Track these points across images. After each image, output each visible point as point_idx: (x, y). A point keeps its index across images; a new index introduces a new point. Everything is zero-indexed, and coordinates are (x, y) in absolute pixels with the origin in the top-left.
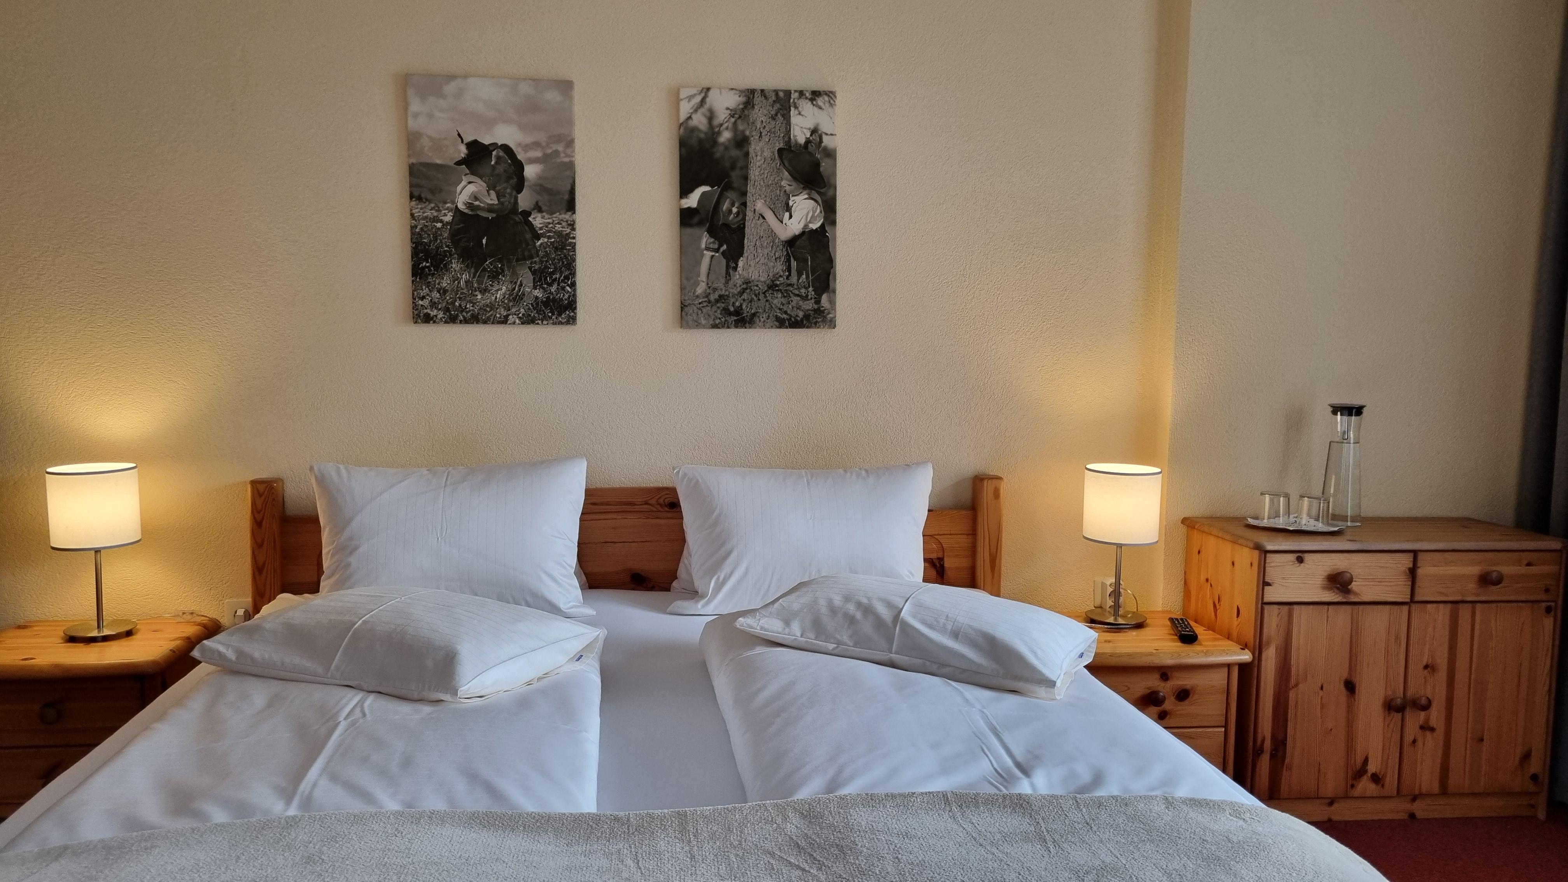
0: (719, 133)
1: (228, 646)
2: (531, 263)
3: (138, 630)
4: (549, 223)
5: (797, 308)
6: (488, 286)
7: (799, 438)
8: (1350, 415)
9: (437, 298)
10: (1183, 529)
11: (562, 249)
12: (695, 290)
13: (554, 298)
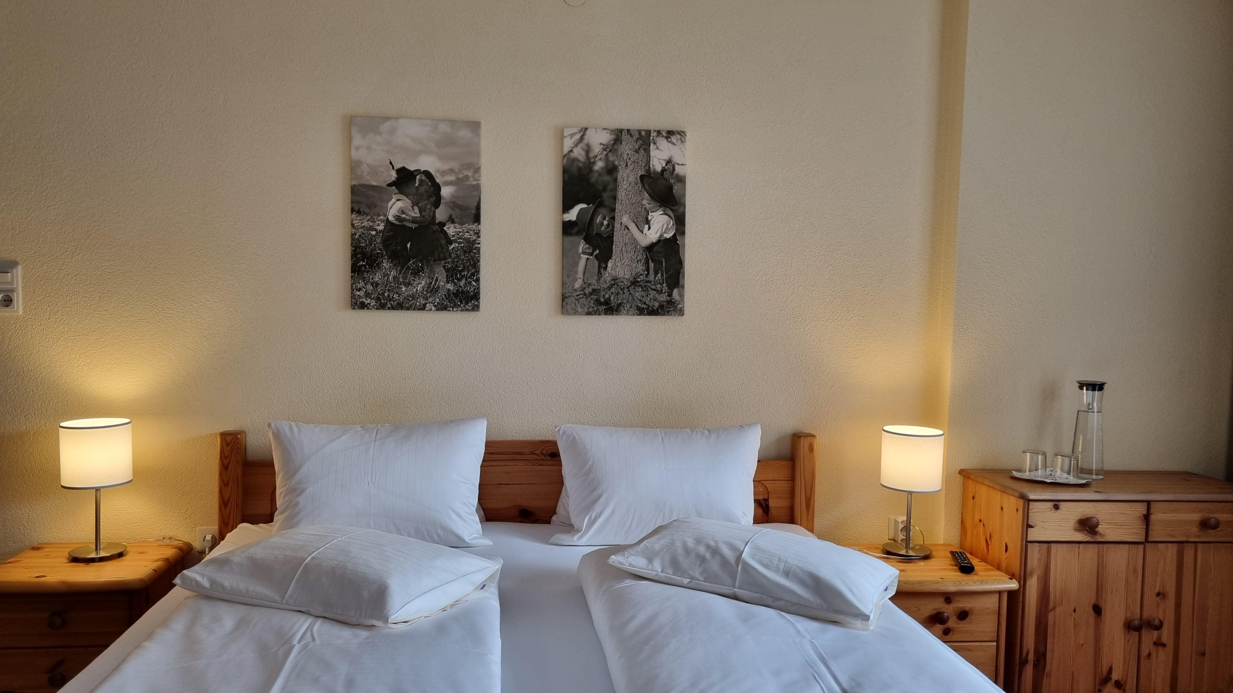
0: (594, 163)
1: (203, 576)
2: (445, 263)
3: (127, 552)
4: (460, 232)
5: (654, 300)
6: (411, 281)
7: (654, 402)
8: (1094, 390)
9: (371, 290)
10: (960, 478)
11: (470, 251)
12: (573, 285)
13: (462, 290)
